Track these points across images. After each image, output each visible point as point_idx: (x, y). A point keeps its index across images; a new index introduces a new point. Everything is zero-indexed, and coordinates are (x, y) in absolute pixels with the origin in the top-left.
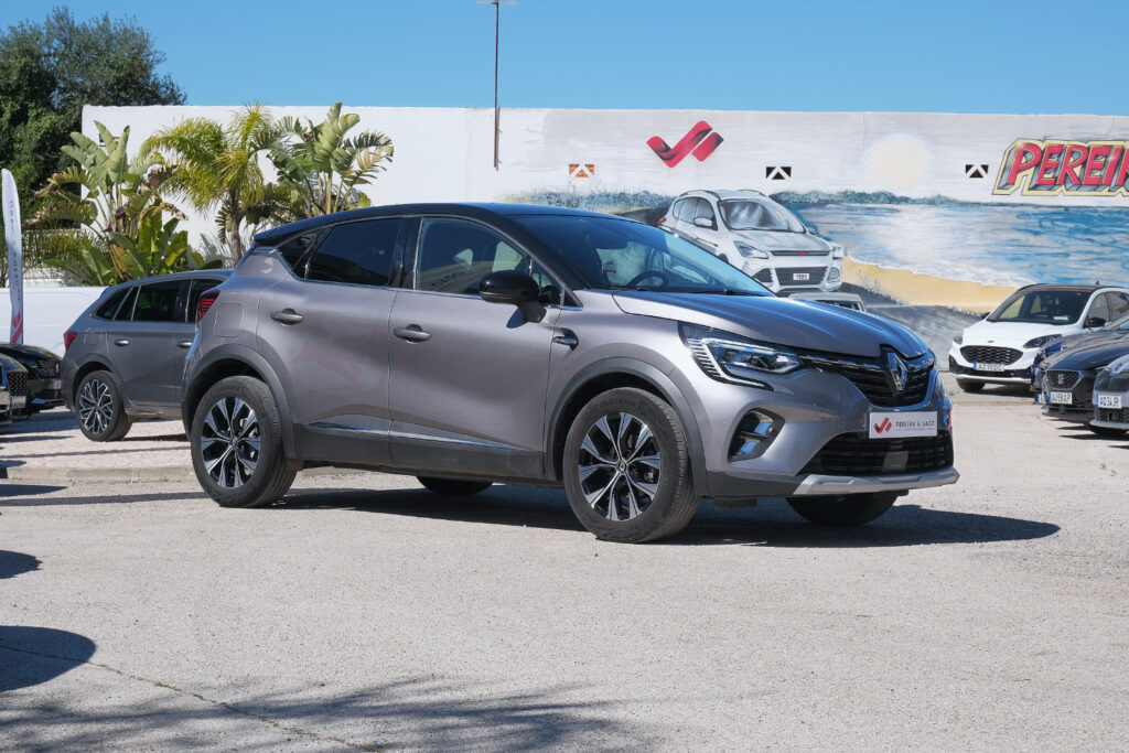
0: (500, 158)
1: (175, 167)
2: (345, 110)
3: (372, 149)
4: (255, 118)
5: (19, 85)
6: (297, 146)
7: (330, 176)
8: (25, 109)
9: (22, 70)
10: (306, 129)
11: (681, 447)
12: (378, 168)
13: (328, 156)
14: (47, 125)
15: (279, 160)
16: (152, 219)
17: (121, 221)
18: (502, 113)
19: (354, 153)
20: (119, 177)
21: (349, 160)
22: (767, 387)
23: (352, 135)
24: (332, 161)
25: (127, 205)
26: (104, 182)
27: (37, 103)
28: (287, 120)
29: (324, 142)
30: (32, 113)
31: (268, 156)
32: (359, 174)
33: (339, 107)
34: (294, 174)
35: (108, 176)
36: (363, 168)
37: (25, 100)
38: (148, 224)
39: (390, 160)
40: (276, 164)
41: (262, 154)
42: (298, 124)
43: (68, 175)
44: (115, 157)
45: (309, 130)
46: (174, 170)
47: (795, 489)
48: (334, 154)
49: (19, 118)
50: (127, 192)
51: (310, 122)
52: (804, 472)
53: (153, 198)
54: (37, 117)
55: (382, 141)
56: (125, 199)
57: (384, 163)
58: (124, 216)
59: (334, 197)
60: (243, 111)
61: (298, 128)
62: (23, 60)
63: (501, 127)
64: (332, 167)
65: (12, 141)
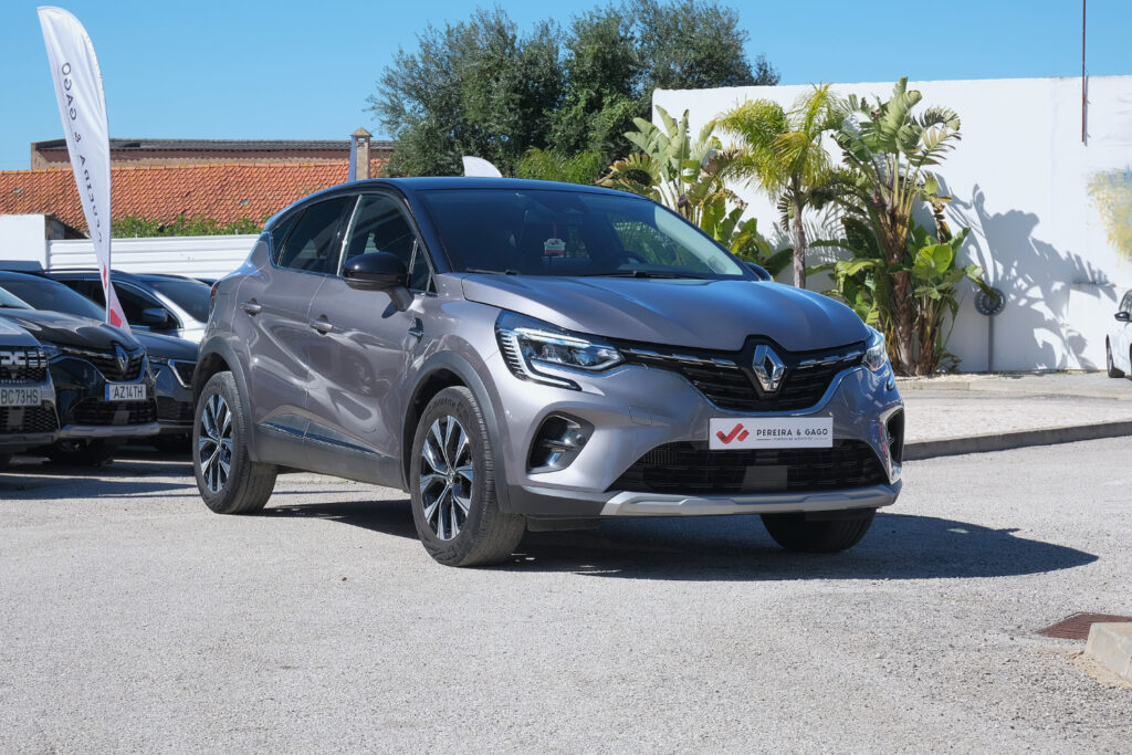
0: (1089, 131)
1: (737, 151)
2: (910, 86)
3: (940, 125)
4: (822, 96)
5: (594, 72)
6: (863, 125)
7: (897, 157)
8: (600, 95)
9: (595, 57)
10: (873, 106)
11: (487, 456)
12: (946, 148)
13: (894, 135)
14: (620, 112)
15: (844, 140)
16: (714, 205)
17: (684, 208)
18: (1093, 83)
19: (920, 131)
20: (680, 162)
21: (914, 139)
22: (575, 387)
23: (917, 112)
24: (897, 140)
25: (689, 193)
26: (666, 170)
27: (612, 89)
28: (853, 98)
29: (890, 121)
30: (607, 100)
31: (832, 136)
32: (926, 153)
33: (904, 82)
34: (861, 154)
35: (670, 162)
36: (929, 147)
37: (600, 87)
38: (712, 212)
39: (959, 138)
40: (840, 144)
41: (826, 134)
42: (864, 101)
43: (631, 162)
44: (676, 143)
45: (877, 107)
46: (735, 155)
47: (601, 510)
48: (900, 133)
49: (594, 105)
50: (689, 179)
51: (878, 98)
52: (615, 488)
53: (715, 185)
54: (612, 104)
55: (948, 116)
56: (687, 186)
57: (953, 141)
58: (687, 204)
59: (901, 179)
60: (808, 90)
61: (864, 107)
62: (597, 47)
63: (1089, 98)
64: (899, 147)
65: (587, 129)
